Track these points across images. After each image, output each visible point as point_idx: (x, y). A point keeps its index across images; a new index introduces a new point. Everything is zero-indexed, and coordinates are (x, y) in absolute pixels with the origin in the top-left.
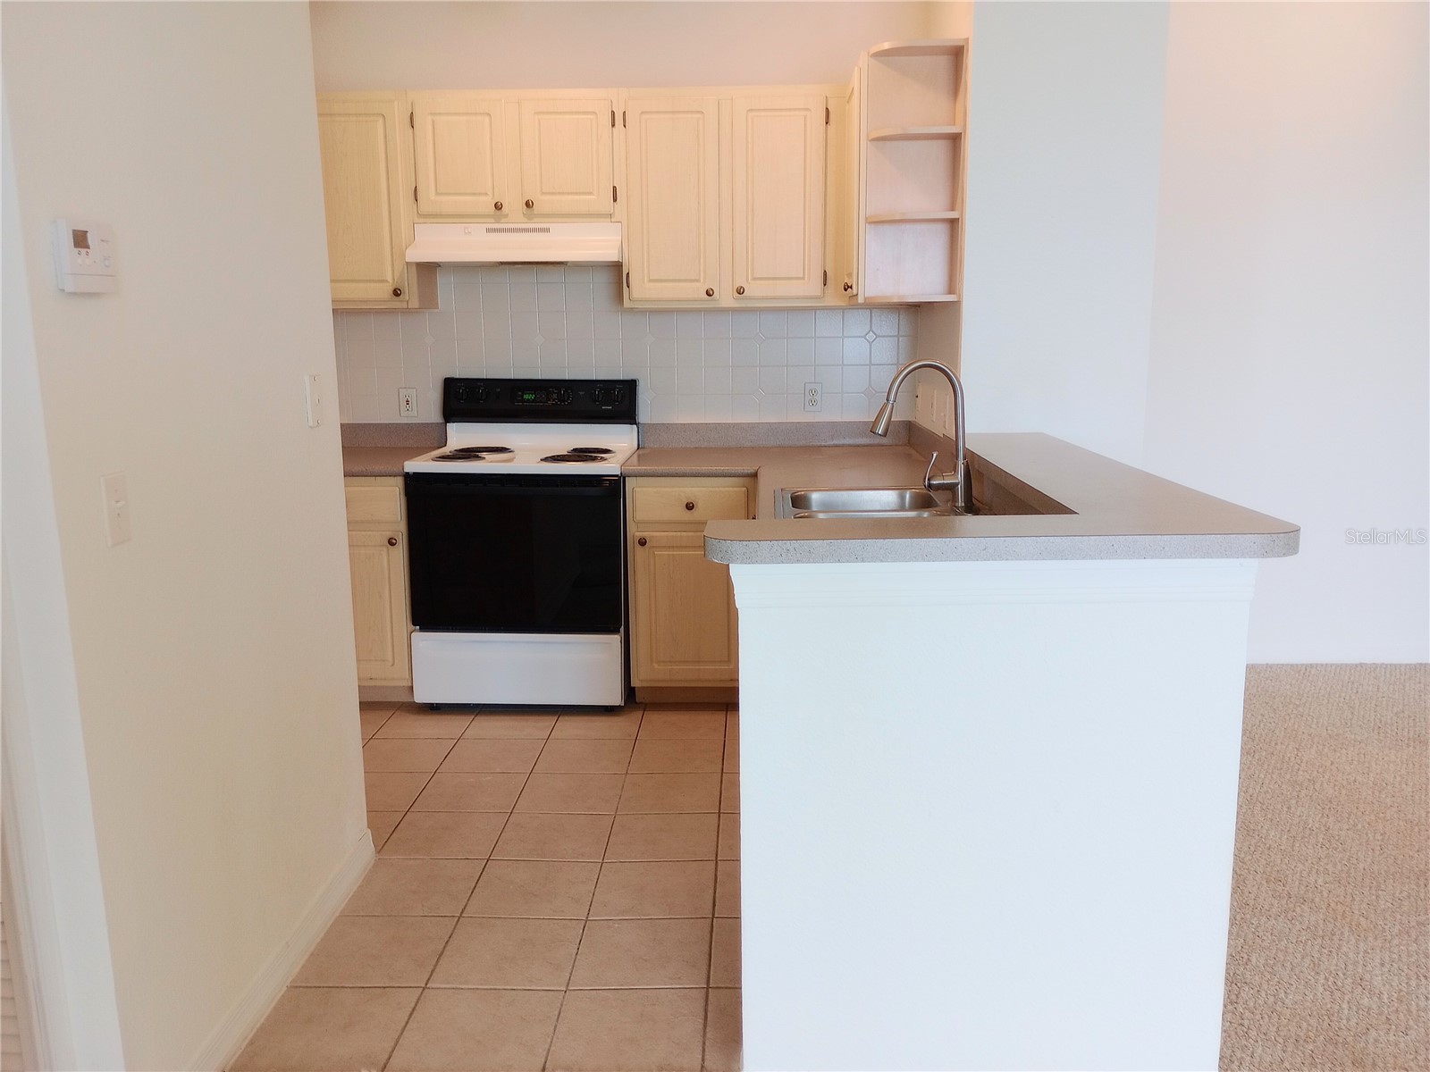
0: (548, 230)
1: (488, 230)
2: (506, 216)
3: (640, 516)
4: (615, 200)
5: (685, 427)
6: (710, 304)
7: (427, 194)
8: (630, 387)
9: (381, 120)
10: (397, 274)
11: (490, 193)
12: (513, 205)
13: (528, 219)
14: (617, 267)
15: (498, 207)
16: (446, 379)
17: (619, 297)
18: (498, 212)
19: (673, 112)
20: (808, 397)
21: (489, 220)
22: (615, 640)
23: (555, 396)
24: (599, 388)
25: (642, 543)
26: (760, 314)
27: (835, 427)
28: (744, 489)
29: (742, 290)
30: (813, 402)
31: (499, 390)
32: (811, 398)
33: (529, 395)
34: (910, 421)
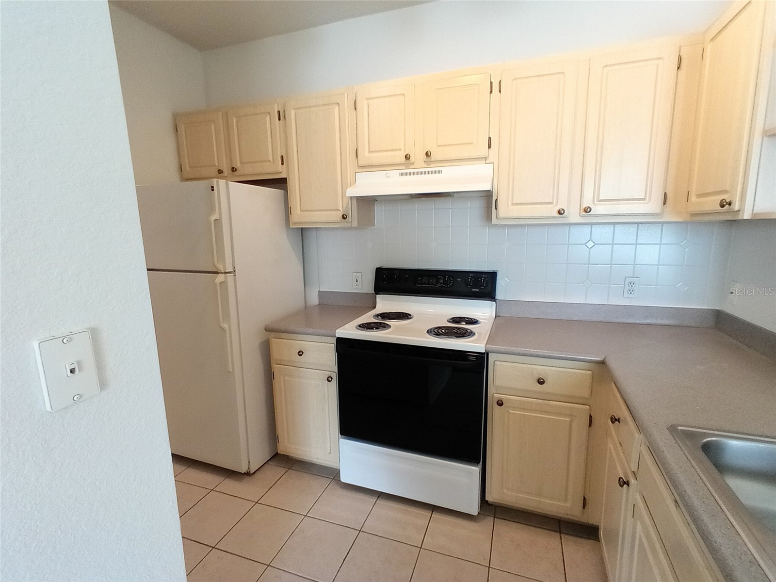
0: (440, 172)
1: (401, 174)
2: (413, 164)
3: (498, 382)
4: (489, 147)
6: (560, 220)
7: (364, 153)
8: (493, 276)
9: (337, 107)
10: (345, 205)
11: (403, 149)
12: (418, 157)
13: (428, 165)
15: (407, 157)
16: (377, 269)
17: (488, 216)
18: (408, 161)
19: (538, 76)
20: (628, 288)
21: (404, 167)
22: (476, 470)
23: (441, 281)
24: (471, 276)
25: (500, 403)
26: (591, 226)
27: (648, 310)
28: (590, 372)
29: (588, 210)
30: (631, 291)
31: (407, 276)
32: (630, 287)
33: (425, 279)
34: (717, 310)
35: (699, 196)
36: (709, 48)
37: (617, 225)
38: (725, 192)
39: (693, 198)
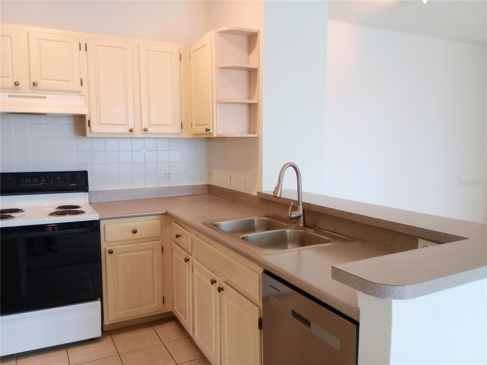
0: (45, 98)
1: (9, 96)
2: (20, 89)
3: (108, 239)
4: (82, 85)
5: (111, 192)
6: (131, 135)
8: (84, 174)
11: (11, 77)
12: (25, 84)
13: (34, 91)
14: (82, 117)
15: (16, 84)
17: (76, 131)
18: (16, 87)
19: (111, 47)
20: (167, 176)
21: (12, 91)
22: (98, 303)
23: (43, 180)
24: (68, 175)
25: (111, 252)
26: (144, 140)
27: (179, 188)
28: (160, 221)
29: (146, 130)
30: (169, 178)
31: (10, 178)
32: (168, 176)
33: (28, 181)
34: (208, 184)
35: (197, 125)
36: (192, 54)
37: (158, 139)
38: (206, 125)
39: (194, 126)
